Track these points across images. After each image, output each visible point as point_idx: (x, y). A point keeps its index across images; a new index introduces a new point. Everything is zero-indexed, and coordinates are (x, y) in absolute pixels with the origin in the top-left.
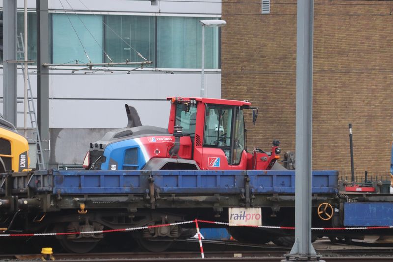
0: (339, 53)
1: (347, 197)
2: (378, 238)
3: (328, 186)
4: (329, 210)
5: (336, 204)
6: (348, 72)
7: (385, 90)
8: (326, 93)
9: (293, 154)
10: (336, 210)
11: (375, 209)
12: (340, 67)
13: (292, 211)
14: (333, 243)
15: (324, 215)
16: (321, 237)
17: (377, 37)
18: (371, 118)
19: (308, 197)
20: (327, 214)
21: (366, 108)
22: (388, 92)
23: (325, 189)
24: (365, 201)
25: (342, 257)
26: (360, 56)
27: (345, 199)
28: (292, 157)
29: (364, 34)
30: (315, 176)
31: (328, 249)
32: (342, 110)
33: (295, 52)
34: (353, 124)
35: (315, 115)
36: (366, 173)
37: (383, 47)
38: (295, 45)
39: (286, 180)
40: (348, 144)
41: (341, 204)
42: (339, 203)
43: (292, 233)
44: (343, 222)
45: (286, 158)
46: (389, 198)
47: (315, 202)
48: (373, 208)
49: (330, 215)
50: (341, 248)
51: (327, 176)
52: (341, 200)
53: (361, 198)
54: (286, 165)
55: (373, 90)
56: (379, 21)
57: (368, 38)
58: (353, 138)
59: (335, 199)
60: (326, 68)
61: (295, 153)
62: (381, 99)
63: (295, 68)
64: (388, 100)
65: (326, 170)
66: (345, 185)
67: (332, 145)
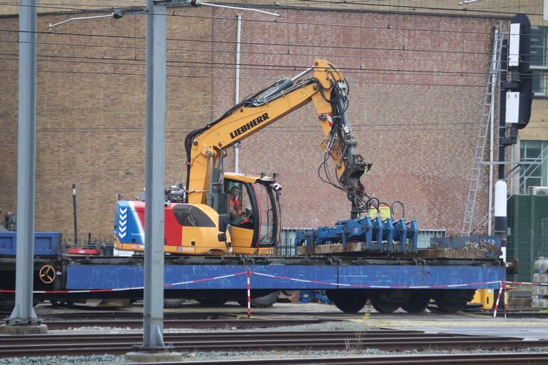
0: (62, 111)
1: (70, 259)
2: (100, 301)
3: (50, 248)
4: (51, 274)
5: (59, 267)
6: (71, 130)
7: (110, 150)
8: (48, 152)
9: (15, 214)
10: (58, 273)
11: (98, 272)
12: (63, 126)
13: (12, 274)
14: (55, 306)
15: (45, 278)
16: (42, 301)
17: (101, 96)
18: (95, 178)
19: (29, 260)
20: (49, 277)
21: (90, 168)
22: (113, 152)
23: (47, 252)
24: (88, 263)
25: (64, 321)
26: (84, 115)
27: (68, 262)
28: (13, 218)
29: (87, 92)
30: (37, 238)
31: (49, 313)
32: (65, 170)
33: (17, 109)
34: (77, 185)
35: (37, 175)
36: (90, 234)
37: (107, 106)
38: (17, 101)
39: (7, 242)
40: (71, 205)
41: (64, 267)
42: (62, 266)
43: (12, 296)
44: (65, 285)
45: (7, 219)
46: (112, 261)
47: (37, 265)
48: (96, 271)
49: (52, 278)
50: (63, 312)
51: (50, 238)
52: (63, 262)
53: (84, 261)
54: (7, 226)
55: (97, 150)
56: (103, 80)
57: (91, 96)
58: (77, 199)
59: (58, 262)
60: (49, 127)
61: (16, 214)
62: (105, 159)
63: (17, 125)
64: (113, 161)
65: (49, 232)
66: (67, 247)
67: (55, 205)
